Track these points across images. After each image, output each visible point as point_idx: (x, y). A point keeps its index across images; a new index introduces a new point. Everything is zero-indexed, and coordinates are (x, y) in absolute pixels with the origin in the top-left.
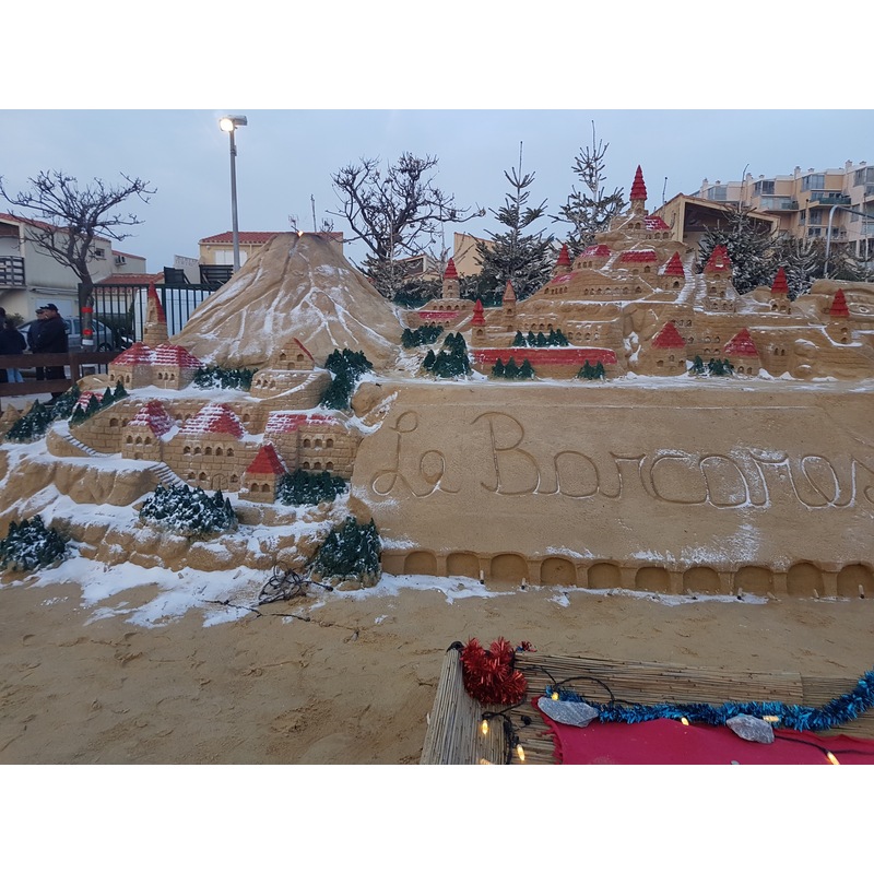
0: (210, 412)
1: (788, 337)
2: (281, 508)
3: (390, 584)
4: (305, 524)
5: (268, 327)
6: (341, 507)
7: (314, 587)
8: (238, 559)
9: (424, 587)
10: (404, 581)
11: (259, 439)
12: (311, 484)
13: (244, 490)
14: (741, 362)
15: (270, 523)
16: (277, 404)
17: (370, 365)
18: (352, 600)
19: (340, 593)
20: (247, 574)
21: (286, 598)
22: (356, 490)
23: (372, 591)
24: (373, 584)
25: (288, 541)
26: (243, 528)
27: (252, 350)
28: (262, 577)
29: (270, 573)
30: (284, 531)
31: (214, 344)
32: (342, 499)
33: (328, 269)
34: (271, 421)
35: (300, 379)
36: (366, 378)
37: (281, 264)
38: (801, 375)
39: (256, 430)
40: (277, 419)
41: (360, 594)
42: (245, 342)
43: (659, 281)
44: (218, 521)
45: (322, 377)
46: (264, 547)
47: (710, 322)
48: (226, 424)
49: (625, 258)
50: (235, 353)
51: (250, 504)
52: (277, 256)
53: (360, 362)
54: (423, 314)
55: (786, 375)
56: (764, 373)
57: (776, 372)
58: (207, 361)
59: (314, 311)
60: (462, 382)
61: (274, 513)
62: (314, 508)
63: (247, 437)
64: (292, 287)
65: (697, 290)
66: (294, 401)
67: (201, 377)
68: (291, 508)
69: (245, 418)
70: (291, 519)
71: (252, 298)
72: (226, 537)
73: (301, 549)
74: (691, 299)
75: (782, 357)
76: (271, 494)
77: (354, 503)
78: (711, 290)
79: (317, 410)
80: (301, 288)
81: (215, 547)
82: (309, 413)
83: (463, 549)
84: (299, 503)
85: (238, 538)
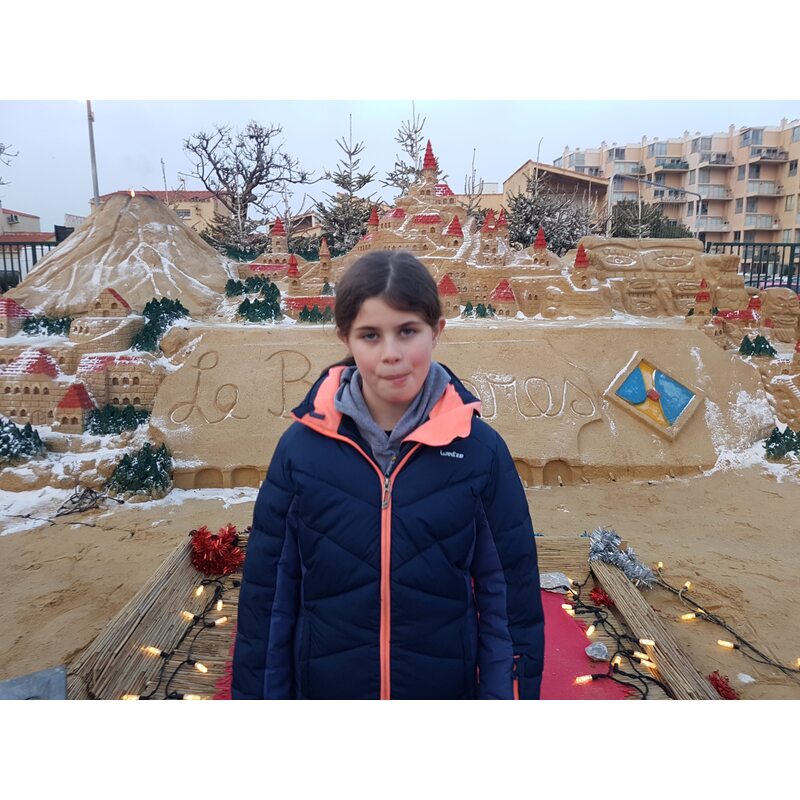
0: (29, 356)
1: (540, 285)
2: (88, 438)
3: (177, 496)
4: (108, 449)
5: (96, 280)
6: (141, 435)
7: (108, 502)
8: (43, 481)
9: (208, 497)
10: (191, 494)
11: (72, 380)
12: (115, 416)
13: (56, 423)
14: (501, 306)
15: (76, 450)
16: (89, 348)
17: (186, 312)
18: (138, 510)
19: (129, 505)
20: (51, 492)
21: (81, 511)
22: (155, 421)
23: (159, 502)
24: (161, 497)
25: (89, 465)
26: (52, 456)
27: (80, 300)
28: (64, 495)
29: (72, 492)
30: (88, 457)
31: (45, 296)
32: (143, 428)
33: (157, 226)
34: (83, 362)
35: (113, 325)
36: (181, 323)
37: (112, 223)
38: (549, 315)
39: (71, 371)
40: (88, 362)
41: (147, 505)
42: (73, 294)
43: (442, 240)
44: (26, 449)
45: (133, 323)
46: (67, 470)
47: (479, 273)
48: (43, 366)
49: (417, 220)
50: (62, 304)
51: (60, 435)
52: (109, 215)
53: (175, 309)
54: (253, 267)
55: (539, 316)
56: (520, 315)
57: (529, 314)
58: (36, 311)
59: (141, 264)
60: (269, 325)
61: (81, 442)
62: (117, 437)
63: (62, 378)
64: (122, 242)
65: (472, 247)
66: (106, 344)
67: (29, 325)
68: (98, 438)
69: (61, 361)
70: (96, 446)
71: (83, 254)
72: (34, 463)
73: (101, 471)
74: (466, 255)
75: (535, 301)
76: (79, 426)
77: (154, 431)
78: (485, 247)
79: (129, 352)
80: (130, 244)
81: (22, 471)
82: (118, 355)
83: (245, 464)
84: (106, 433)
85: (44, 463)
